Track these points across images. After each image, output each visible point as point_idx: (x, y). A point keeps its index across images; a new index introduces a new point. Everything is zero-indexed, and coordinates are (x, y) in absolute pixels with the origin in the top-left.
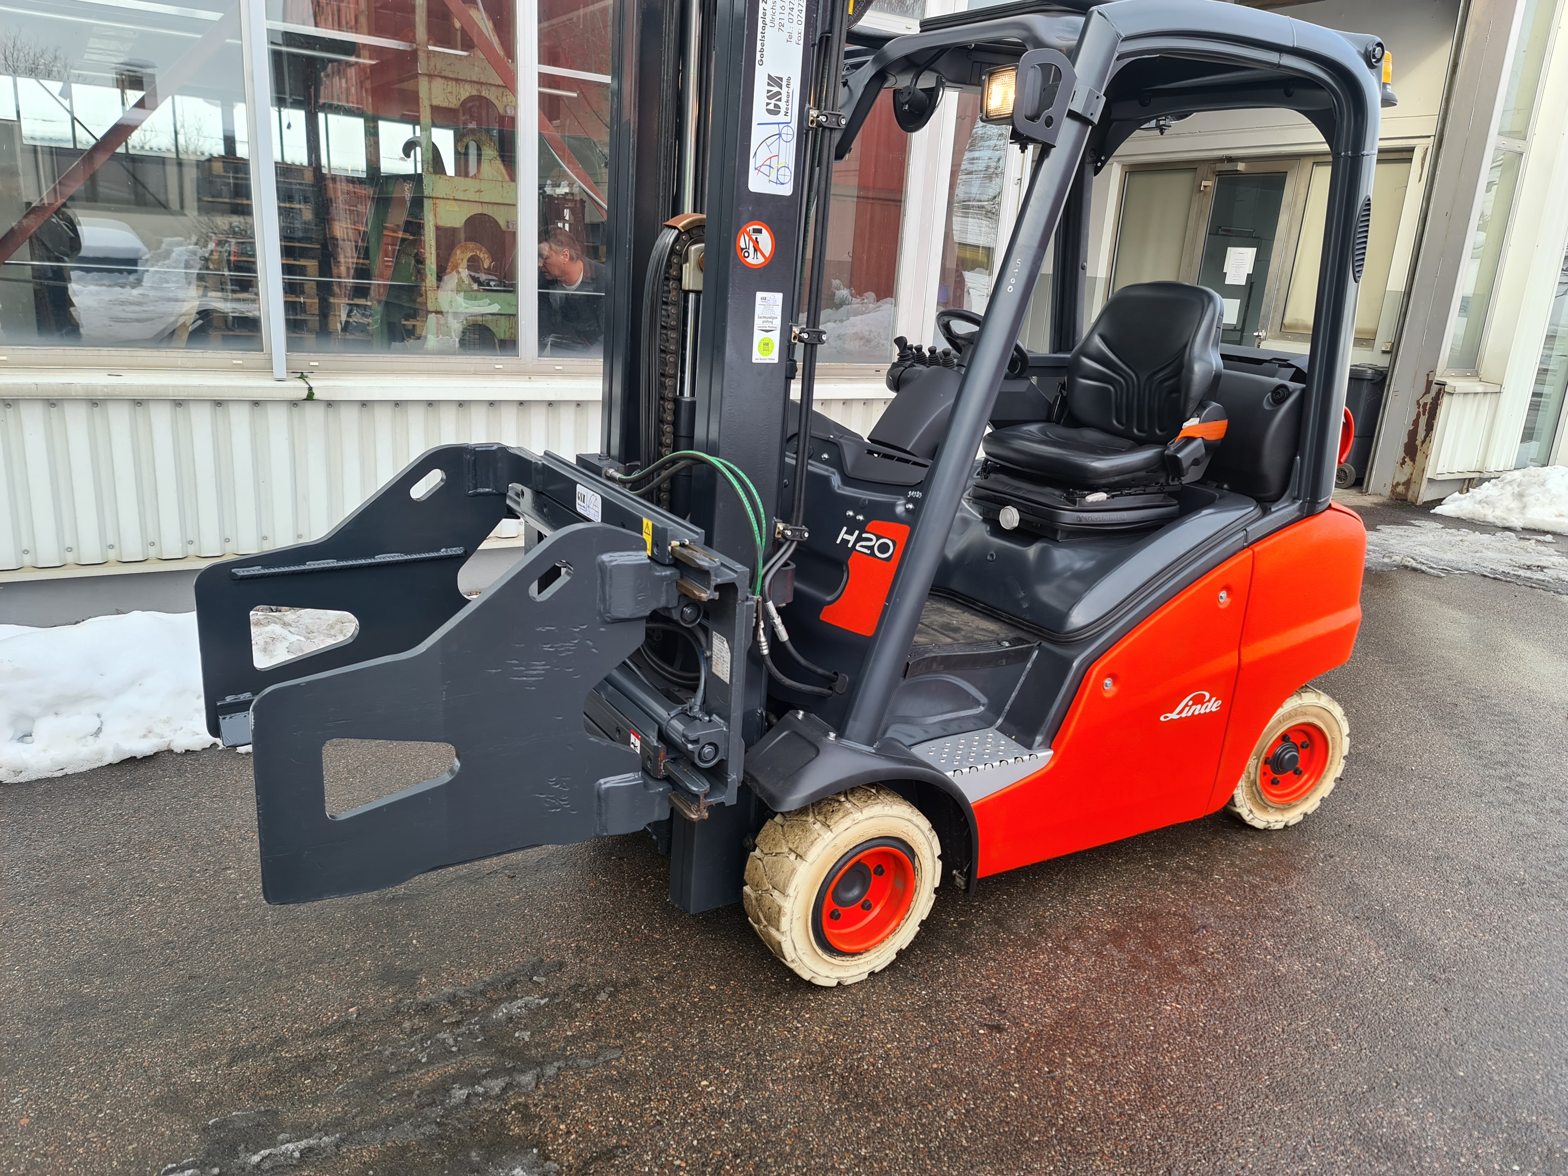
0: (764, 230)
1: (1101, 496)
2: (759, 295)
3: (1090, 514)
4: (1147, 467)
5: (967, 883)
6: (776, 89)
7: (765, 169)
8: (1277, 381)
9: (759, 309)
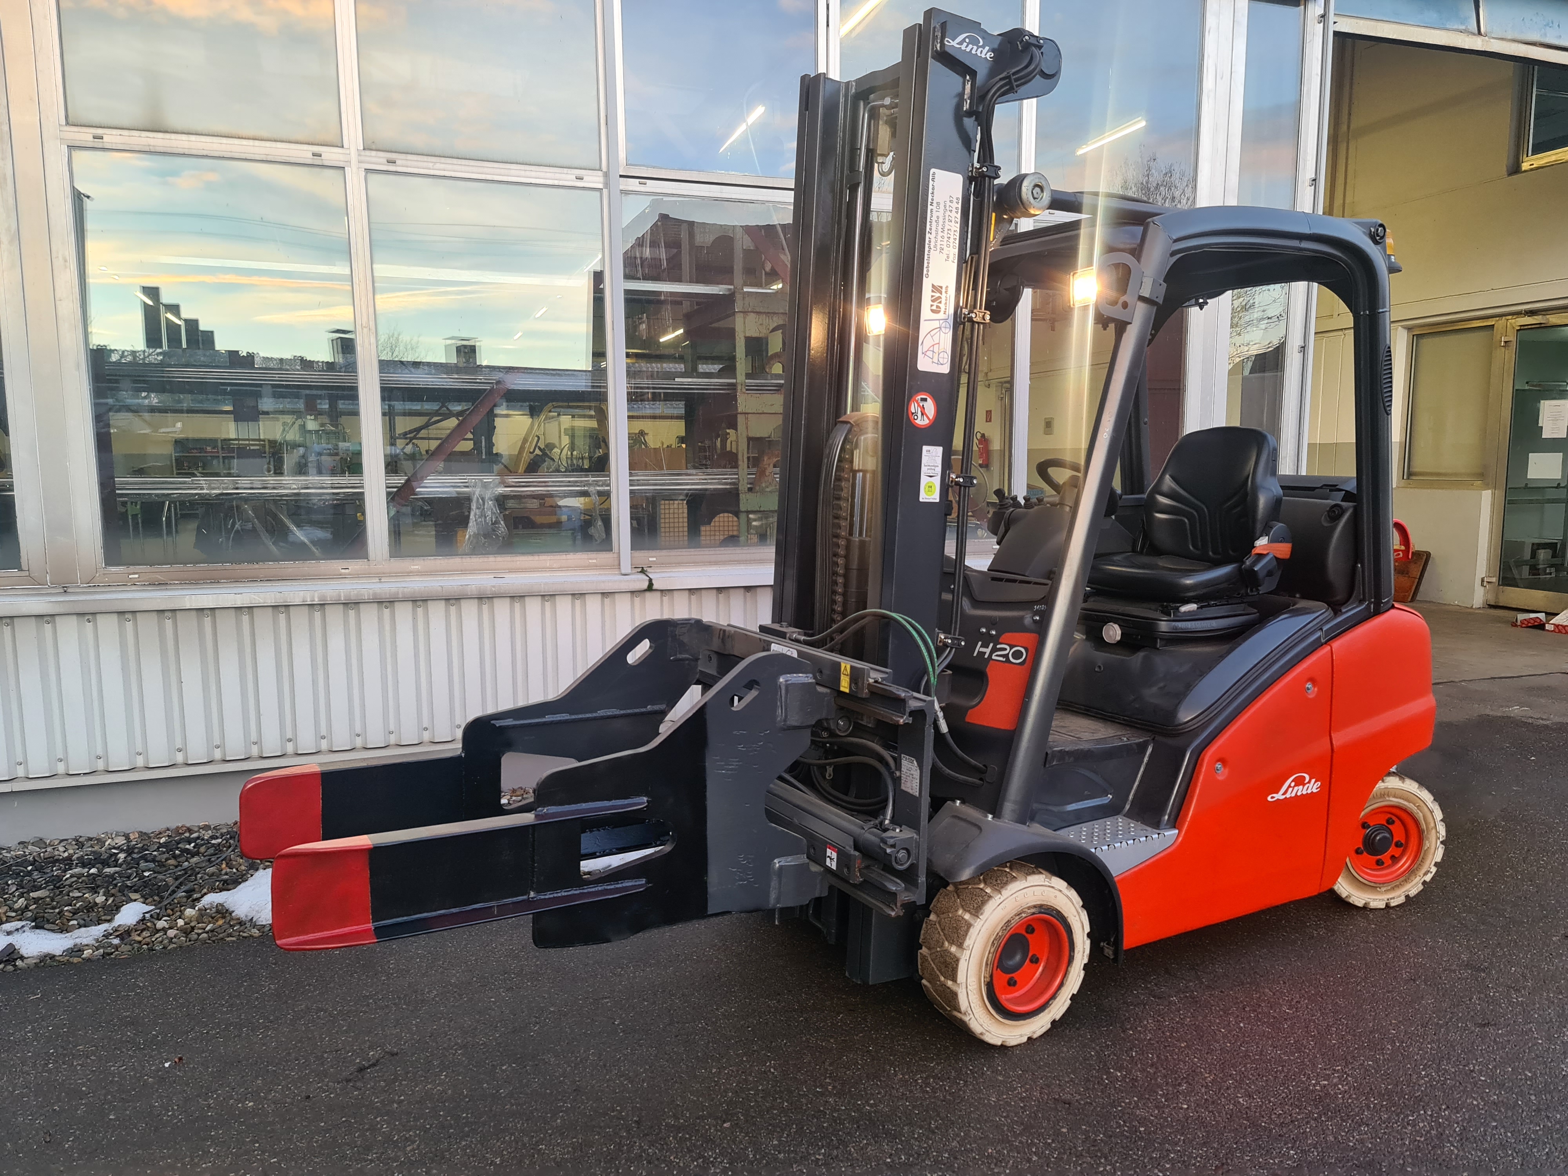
0: (929, 399)
1: (1192, 607)
2: (925, 448)
3: (1184, 623)
4: (1227, 578)
5: (1116, 953)
6: (938, 295)
7: (930, 354)
8: (1331, 502)
9: (925, 460)
